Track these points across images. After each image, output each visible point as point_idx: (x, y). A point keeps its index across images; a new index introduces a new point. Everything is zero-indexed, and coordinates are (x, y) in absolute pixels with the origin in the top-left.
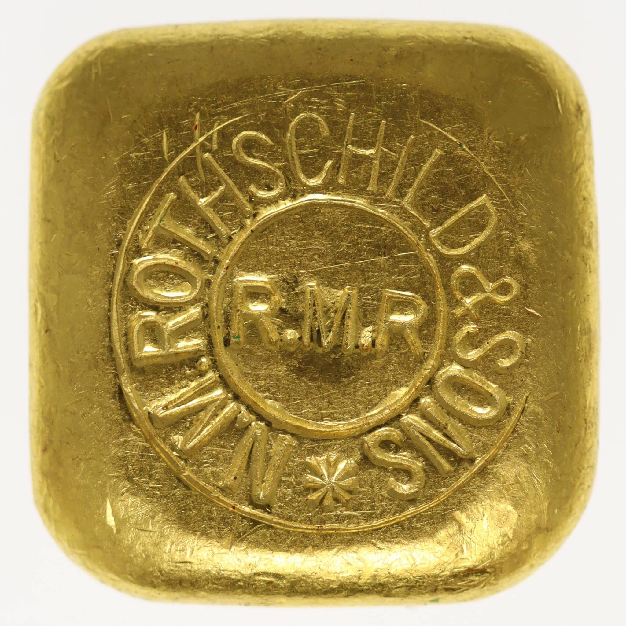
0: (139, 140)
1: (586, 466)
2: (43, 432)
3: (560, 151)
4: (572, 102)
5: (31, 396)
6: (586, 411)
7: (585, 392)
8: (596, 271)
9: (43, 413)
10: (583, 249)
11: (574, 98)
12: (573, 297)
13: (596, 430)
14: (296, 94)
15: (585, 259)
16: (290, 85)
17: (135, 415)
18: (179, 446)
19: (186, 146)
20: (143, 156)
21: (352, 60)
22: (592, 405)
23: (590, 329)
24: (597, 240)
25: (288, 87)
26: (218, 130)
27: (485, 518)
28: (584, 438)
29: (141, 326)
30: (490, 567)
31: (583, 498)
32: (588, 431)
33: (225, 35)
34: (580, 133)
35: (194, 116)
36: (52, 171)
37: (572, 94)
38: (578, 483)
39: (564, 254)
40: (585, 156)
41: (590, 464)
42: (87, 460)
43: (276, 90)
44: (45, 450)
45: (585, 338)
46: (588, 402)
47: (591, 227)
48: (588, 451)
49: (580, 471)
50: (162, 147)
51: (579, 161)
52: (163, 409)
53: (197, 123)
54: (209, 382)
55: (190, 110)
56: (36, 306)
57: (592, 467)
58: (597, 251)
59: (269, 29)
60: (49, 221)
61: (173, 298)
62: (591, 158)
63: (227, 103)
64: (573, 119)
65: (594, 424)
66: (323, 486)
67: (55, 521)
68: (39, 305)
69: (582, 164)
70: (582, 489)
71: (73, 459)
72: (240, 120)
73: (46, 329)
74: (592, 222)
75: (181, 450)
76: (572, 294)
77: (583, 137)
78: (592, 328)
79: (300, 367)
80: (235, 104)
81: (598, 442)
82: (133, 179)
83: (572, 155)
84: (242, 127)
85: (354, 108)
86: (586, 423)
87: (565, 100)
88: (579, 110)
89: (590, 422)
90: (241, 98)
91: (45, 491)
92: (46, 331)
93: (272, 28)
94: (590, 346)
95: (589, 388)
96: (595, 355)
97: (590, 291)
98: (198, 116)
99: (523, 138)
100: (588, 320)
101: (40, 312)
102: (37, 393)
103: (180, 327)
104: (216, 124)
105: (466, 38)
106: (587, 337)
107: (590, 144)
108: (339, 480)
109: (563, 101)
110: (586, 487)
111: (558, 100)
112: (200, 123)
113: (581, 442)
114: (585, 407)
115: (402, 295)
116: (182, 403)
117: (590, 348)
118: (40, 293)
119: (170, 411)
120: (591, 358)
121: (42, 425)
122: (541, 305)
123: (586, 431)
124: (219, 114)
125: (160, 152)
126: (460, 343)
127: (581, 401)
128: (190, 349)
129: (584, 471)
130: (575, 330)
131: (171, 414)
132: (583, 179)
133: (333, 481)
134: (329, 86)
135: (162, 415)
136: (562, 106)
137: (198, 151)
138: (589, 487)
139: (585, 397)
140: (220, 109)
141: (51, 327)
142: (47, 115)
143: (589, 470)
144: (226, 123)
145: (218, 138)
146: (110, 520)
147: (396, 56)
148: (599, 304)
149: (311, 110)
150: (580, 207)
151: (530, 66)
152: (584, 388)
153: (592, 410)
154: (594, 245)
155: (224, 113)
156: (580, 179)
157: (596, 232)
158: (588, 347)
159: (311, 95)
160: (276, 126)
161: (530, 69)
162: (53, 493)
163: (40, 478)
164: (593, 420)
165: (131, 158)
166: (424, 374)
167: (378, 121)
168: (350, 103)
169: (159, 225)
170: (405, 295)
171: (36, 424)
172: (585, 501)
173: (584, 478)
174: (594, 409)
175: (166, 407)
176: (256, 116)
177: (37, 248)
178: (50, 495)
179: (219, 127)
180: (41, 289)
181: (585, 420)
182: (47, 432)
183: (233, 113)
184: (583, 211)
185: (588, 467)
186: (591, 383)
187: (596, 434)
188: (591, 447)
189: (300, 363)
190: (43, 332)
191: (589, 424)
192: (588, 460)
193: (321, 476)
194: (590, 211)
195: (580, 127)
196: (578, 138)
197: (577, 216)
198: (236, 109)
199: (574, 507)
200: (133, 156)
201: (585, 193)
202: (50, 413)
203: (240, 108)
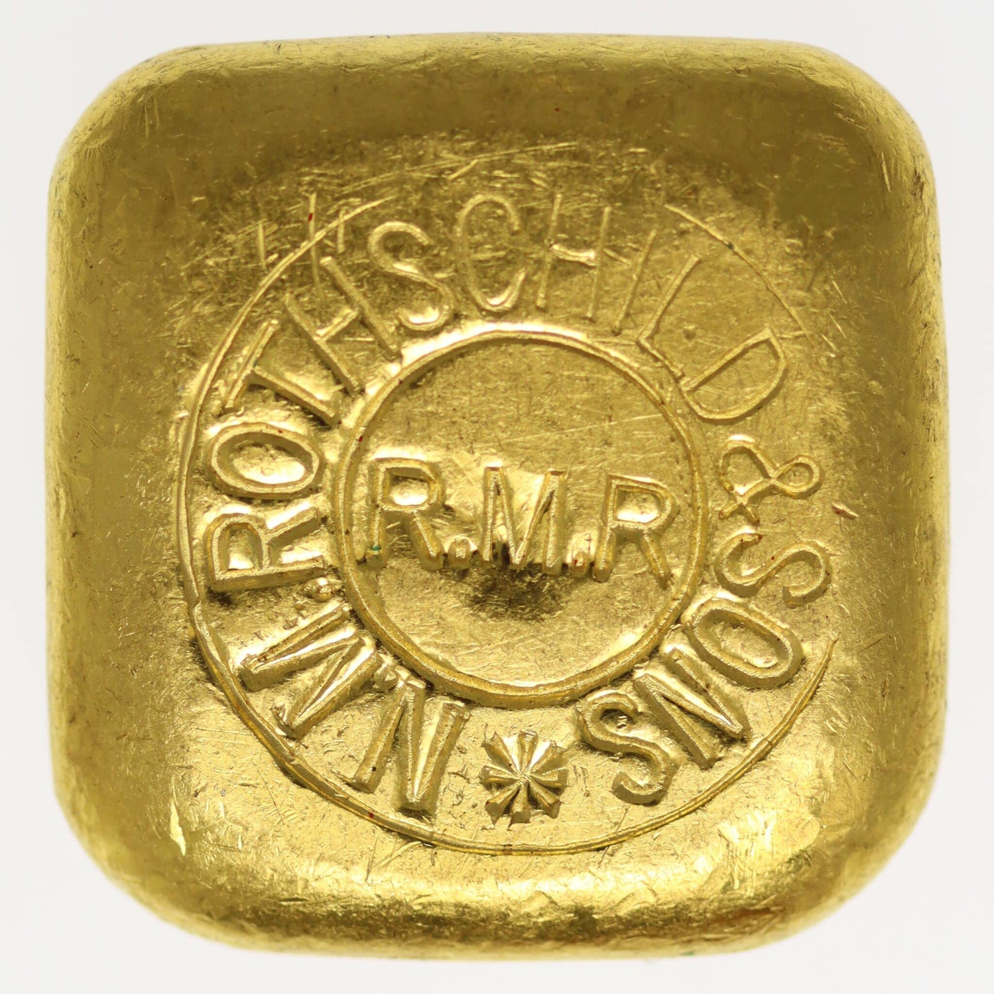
0: (219, 237)
1: (927, 744)
2: (69, 691)
3: (887, 252)
4: (906, 170)
5: (50, 634)
6: (928, 659)
7: (925, 630)
8: (944, 436)
9: (69, 662)
10: (922, 406)
11: (910, 163)
12: (908, 482)
13: (943, 686)
14: (468, 164)
15: (926, 421)
16: (460, 150)
17: (215, 671)
18: (285, 719)
19: (295, 246)
20: (226, 263)
21: (557, 110)
22: (937, 649)
23: (934, 530)
24: (946, 387)
25: (456, 153)
26: (346, 222)
27: (768, 831)
28: (924, 703)
29: (224, 530)
30: (776, 904)
31: (921, 793)
32: (931, 691)
33: (356, 66)
34: (919, 220)
35: (306, 199)
36: (81, 281)
37: (907, 156)
38: (915, 772)
39: (893, 417)
40: (926, 256)
41: (934, 739)
42: (138, 740)
43: (437, 157)
44: (72, 720)
45: (926, 545)
46: (931, 645)
47: (936, 369)
48: (931, 721)
49: (918, 754)
50: (256, 248)
51: (918, 265)
52: (259, 660)
53: (312, 210)
54: (333, 618)
55: (300, 189)
56: (57, 493)
57: (936, 744)
58: (945, 404)
59: (425, 56)
60: (77, 360)
61: (274, 486)
62: (937, 258)
63: (359, 178)
64: (909, 198)
65: (941, 678)
66: (512, 781)
67: (90, 830)
68: (62, 492)
69: (922, 269)
70: (922, 780)
71: (118, 738)
72: (380, 206)
73: (73, 530)
74: (937, 361)
75: (287, 726)
76: (907, 478)
77: (924, 225)
78: (938, 527)
79: (476, 597)
80: (373, 181)
81: (946, 703)
82: (212, 298)
83: (906, 256)
84: (383, 217)
85: (561, 187)
86: (927, 678)
87: (896, 169)
88: (918, 182)
89: (933, 675)
90: (382, 171)
91: (74, 783)
92: (74, 535)
93: (431, 55)
94: (935, 557)
95: (933, 623)
96: (941, 569)
97: (934, 470)
98: (313, 198)
99: (829, 234)
100: (931, 516)
101: (63, 503)
102: (59, 629)
103: (286, 532)
104: (343, 212)
105: (739, 72)
106: (929, 543)
107: (936, 235)
108: (537, 772)
109: (893, 171)
110: (926, 775)
111: (885, 171)
112: (316, 210)
113: (920, 709)
114: (926, 654)
115: (637, 482)
116: (289, 651)
117: (935, 559)
118: (64, 474)
119: (271, 664)
120: (936, 576)
121: (68, 681)
122: (858, 499)
123: (927, 691)
124: (348, 196)
125: (252, 256)
126: (728, 557)
127: (921, 644)
128: (302, 567)
129: (923, 753)
130: (910, 535)
131: (272, 669)
132: (924, 294)
133: (528, 773)
134: (521, 152)
135: (259, 669)
136: (890, 179)
137: (313, 253)
138: (932, 774)
139: (926, 638)
140: (347, 189)
141: (82, 529)
142: (73, 190)
143: (931, 750)
144: (358, 210)
145: (345, 234)
146: (177, 835)
147: (628, 102)
148: (948, 486)
149: (493, 189)
150: (920, 338)
151: (840, 116)
152: (924, 623)
153: (936, 657)
154: (941, 396)
155: (355, 194)
156: (919, 294)
157: (945, 374)
158: (930, 560)
159: (492, 166)
160: (438, 216)
161: (840, 120)
162: (85, 787)
163: (65, 762)
164: (938, 673)
165: (206, 266)
166: (673, 607)
167: (599, 208)
168: (555, 179)
169: (253, 372)
170: (642, 483)
171: (57, 677)
172: (925, 797)
173: (924, 763)
174: (939, 655)
175: (263, 658)
176: (405, 199)
177: (58, 401)
178: (81, 790)
179: (347, 217)
180: (65, 467)
181: (927, 673)
182: (76, 692)
183: (369, 194)
184: (924, 346)
185: (931, 745)
186: (935, 615)
187: (943, 692)
188: (936, 713)
189: (475, 589)
190: (69, 536)
191: (933, 680)
192: (931, 735)
193: (509, 766)
194: (934, 343)
195: (919, 211)
196: (916, 229)
197: (914, 354)
198: (373, 188)
199: (908, 807)
200: (210, 262)
201: (927, 317)
202: (80, 663)
203: (381, 185)
